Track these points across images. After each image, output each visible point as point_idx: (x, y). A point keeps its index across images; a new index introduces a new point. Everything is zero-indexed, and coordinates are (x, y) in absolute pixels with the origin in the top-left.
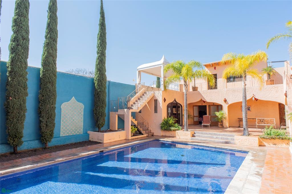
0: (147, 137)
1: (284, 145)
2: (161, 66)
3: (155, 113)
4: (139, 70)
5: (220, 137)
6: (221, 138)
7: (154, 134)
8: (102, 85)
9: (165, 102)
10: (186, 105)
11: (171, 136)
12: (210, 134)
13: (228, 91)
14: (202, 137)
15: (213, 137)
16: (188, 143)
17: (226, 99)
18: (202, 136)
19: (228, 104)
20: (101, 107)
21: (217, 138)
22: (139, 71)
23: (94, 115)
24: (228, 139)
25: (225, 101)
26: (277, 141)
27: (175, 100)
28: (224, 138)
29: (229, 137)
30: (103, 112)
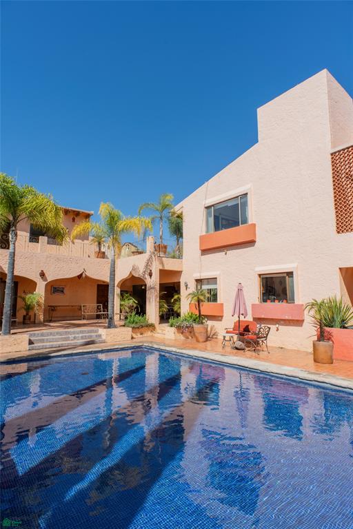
1: (149, 333)
5: (81, 335)
6: (82, 338)
12: (57, 333)
13: (48, 259)
14: (48, 341)
15: (68, 338)
16: (52, 355)
17: (45, 272)
18: (47, 339)
19: (46, 280)
21: (75, 338)
24: (91, 336)
25: (42, 275)
26: (142, 330)
28: (85, 336)
29: (93, 334)
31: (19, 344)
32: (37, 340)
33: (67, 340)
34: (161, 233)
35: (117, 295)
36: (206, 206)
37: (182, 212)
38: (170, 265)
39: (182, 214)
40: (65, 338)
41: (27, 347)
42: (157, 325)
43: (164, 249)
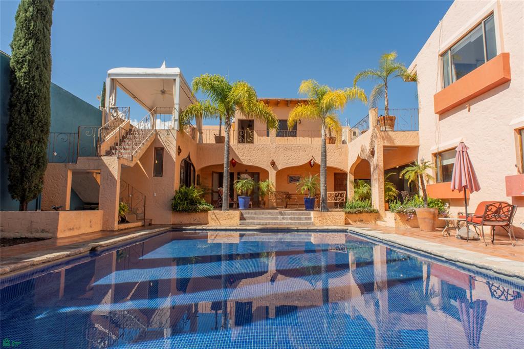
0: (143, 228)
2: (175, 80)
3: (155, 176)
4: (113, 77)
5: (289, 216)
7: (153, 223)
8: (41, 80)
9: (179, 155)
10: (228, 163)
11: (195, 222)
13: (278, 149)
15: (277, 218)
17: (275, 161)
19: (276, 168)
20: (37, 142)
21: (283, 218)
22: (113, 79)
23: (11, 160)
24: (300, 219)
25: (273, 164)
27: (189, 157)
28: (294, 218)
30: (43, 157)
31: (231, 218)
32: (249, 217)
33: (275, 220)
34: (386, 103)
35: (351, 182)
36: (440, 53)
37: (416, 72)
38: (401, 139)
39: (415, 74)
40: (274, 218)
41: (238, 222)
42: (382, 212)
43: (389, 122)
